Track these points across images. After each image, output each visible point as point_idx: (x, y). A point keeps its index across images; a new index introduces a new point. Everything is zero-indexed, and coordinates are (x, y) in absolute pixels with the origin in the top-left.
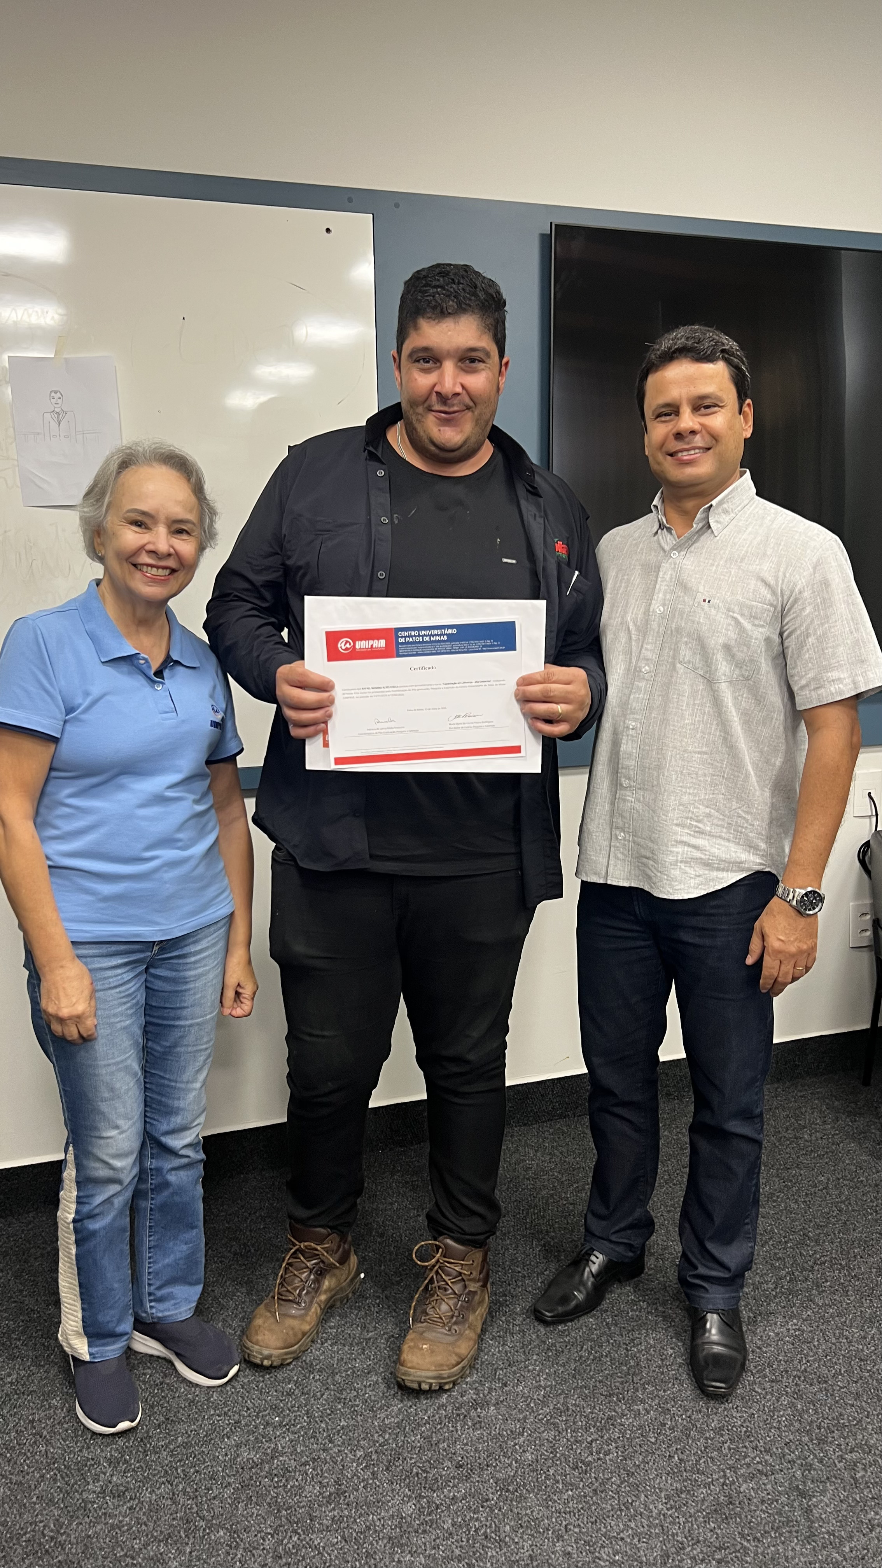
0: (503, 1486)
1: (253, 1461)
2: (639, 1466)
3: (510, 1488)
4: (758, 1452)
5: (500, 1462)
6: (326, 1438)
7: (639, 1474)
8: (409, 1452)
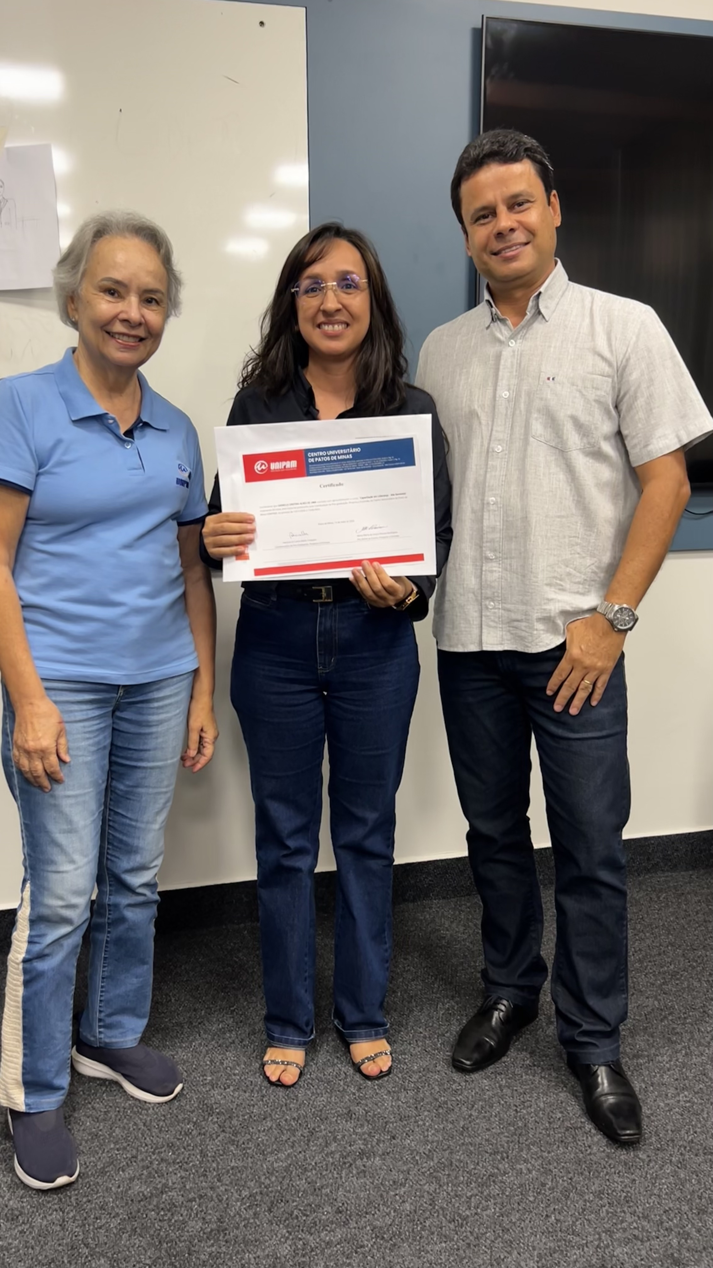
0: (378, 1233)
1: (143, 1195)
2: (514, 1223)
3: (385, 1236)
4: (636, 1218)
5: (379, 1210)
6: (215, 1177)
7: (515, 1232)
8: (292, 1195)
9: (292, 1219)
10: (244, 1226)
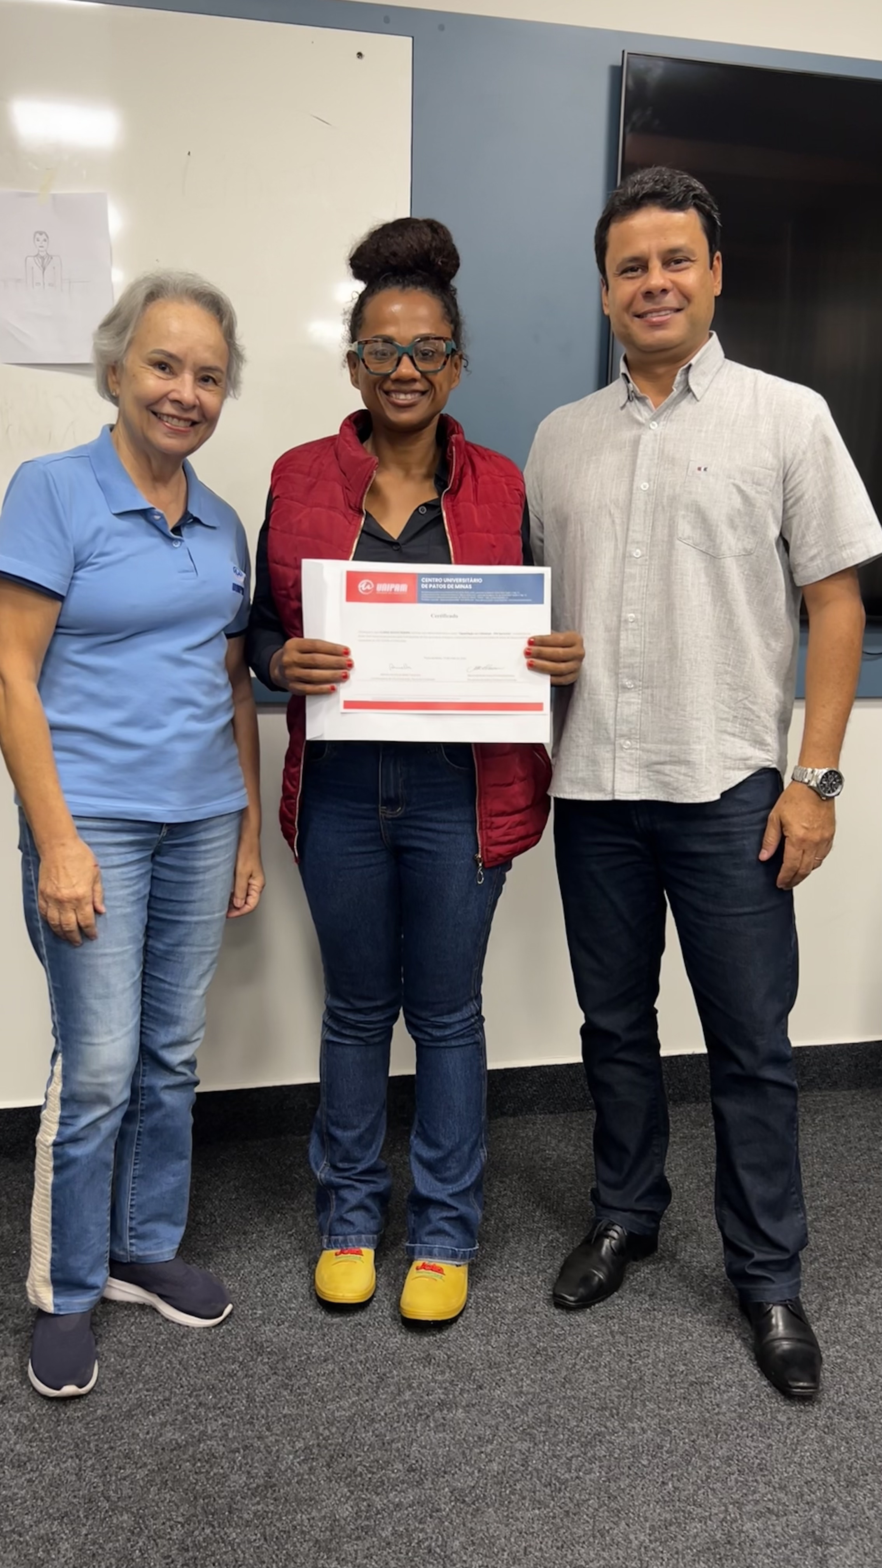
0: (459, 1496)
1: (177, 1443)
2: (623, 1490)
3: (467, 1499)
4: (771, 1489)
5: (460, 1470)
6: (264, 1425)
7: (623, 1499)
8: (356, 1449)
9: (355, 1476)
10: (297, 1482)
